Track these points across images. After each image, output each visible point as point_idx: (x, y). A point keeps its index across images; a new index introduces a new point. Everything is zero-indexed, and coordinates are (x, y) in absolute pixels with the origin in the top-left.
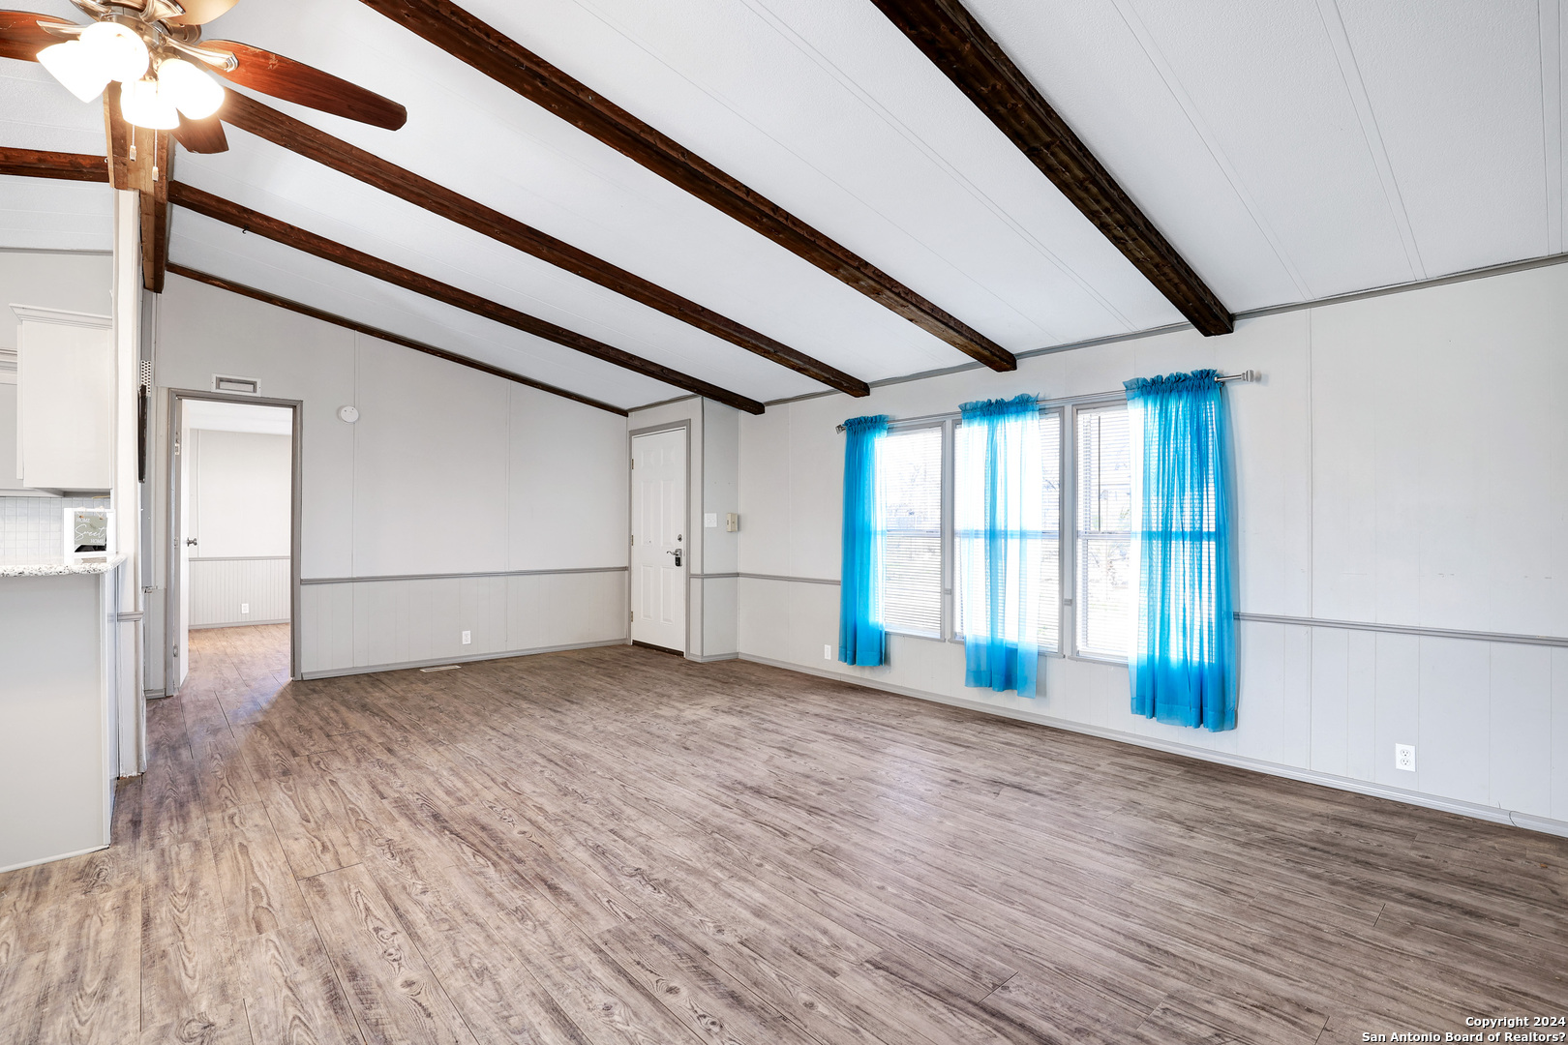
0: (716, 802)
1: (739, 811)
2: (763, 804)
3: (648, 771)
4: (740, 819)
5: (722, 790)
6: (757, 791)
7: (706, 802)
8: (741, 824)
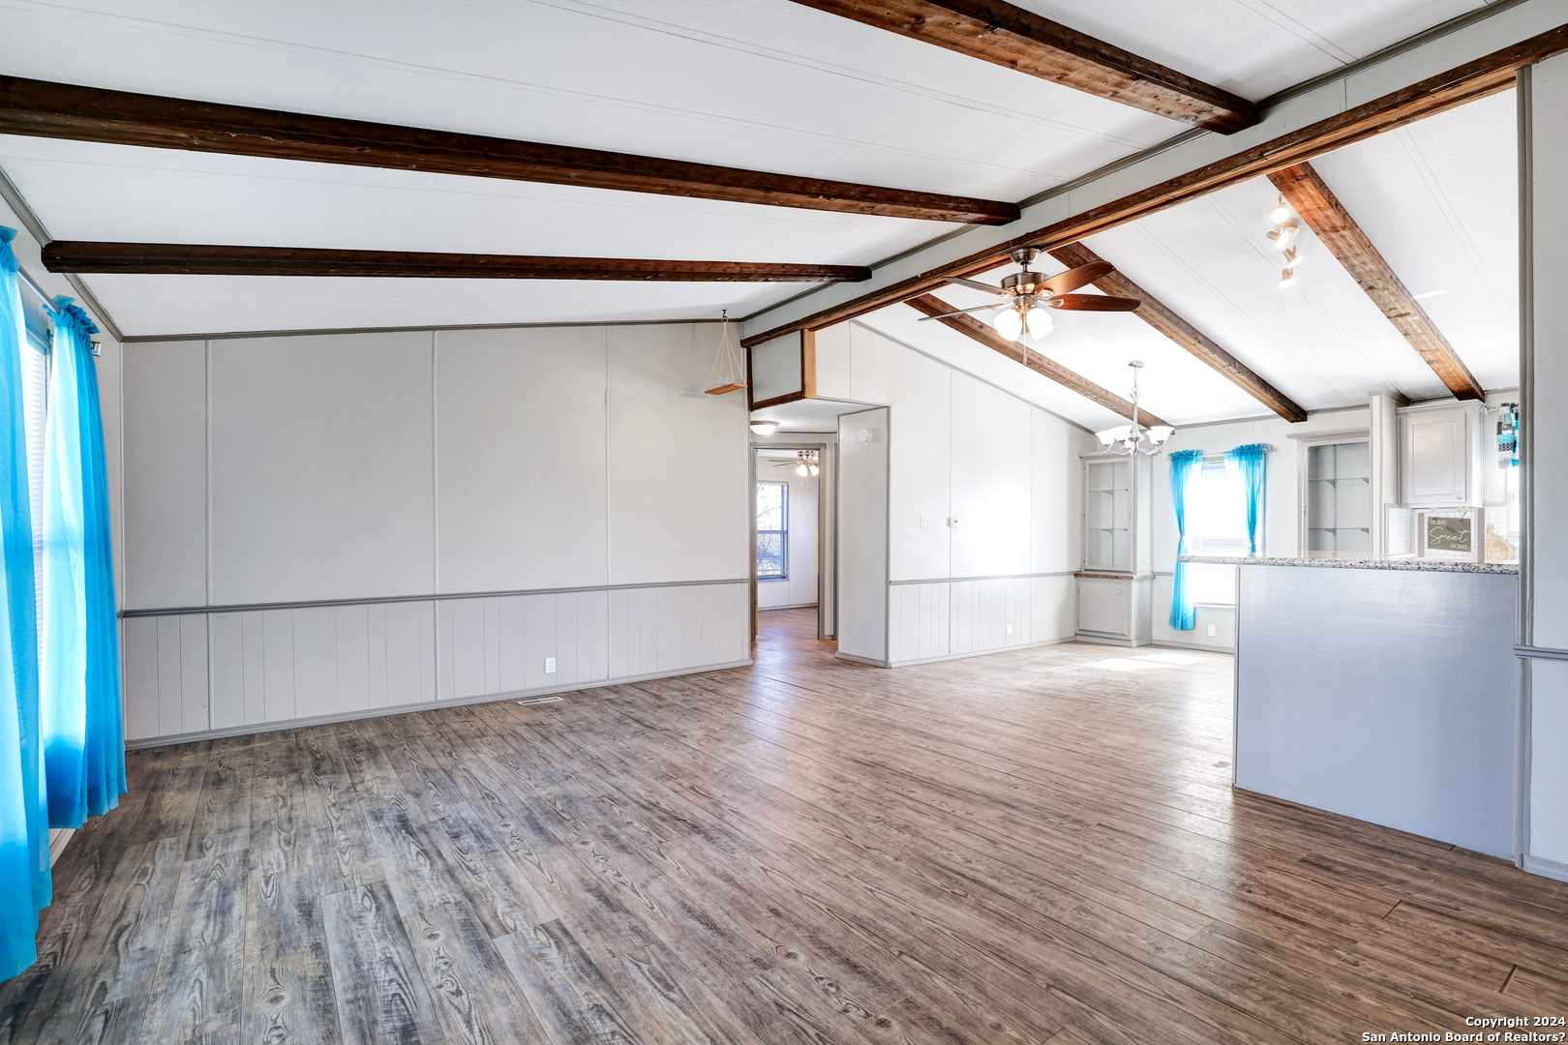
0: (744, 817)
1: (723, 807)
2: (696, 814)
3: (825, 860)
4: (725, 800)
5: (733, 831)
6: (695, 828)
7: (755, 817)
8: (725, 796)
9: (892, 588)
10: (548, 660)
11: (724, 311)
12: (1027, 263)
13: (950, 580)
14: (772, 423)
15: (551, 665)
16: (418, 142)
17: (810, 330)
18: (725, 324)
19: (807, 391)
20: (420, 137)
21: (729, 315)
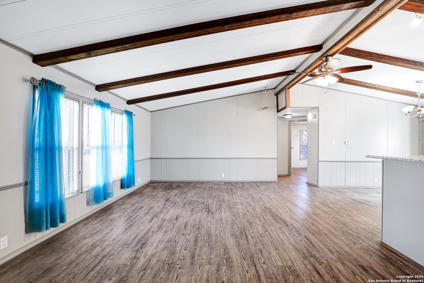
9: (320, 163)
10: (222, 174)
11: (266, 87)
12: (327, 61)
13: (345, 162)
14: (290, 115)
15: (223, 175)
16: (153, 77)
17: (288, 89)
18: (266, 91)
19: (287, 106)
20: (154, 76)
21: (267, 89)
